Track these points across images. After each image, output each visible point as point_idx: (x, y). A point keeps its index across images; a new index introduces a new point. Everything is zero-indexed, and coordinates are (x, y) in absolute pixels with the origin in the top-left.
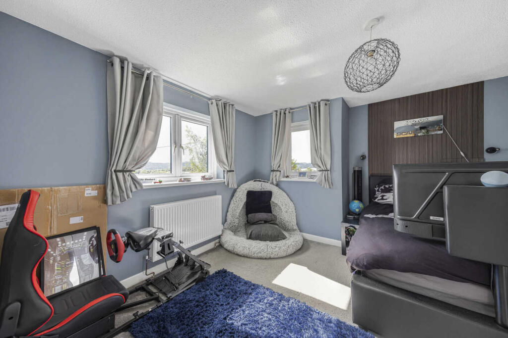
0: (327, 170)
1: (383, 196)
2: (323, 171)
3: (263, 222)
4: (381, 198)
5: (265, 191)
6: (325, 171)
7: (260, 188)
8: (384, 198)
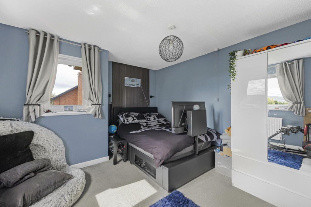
0: (99, 104)
1: (128, 119)
2: (95, 104)
3: (33, 174)
4: (127, 121)
5: (21, 133)
6: (98, 104)
7: (10, 129)
8: (129, 120)
